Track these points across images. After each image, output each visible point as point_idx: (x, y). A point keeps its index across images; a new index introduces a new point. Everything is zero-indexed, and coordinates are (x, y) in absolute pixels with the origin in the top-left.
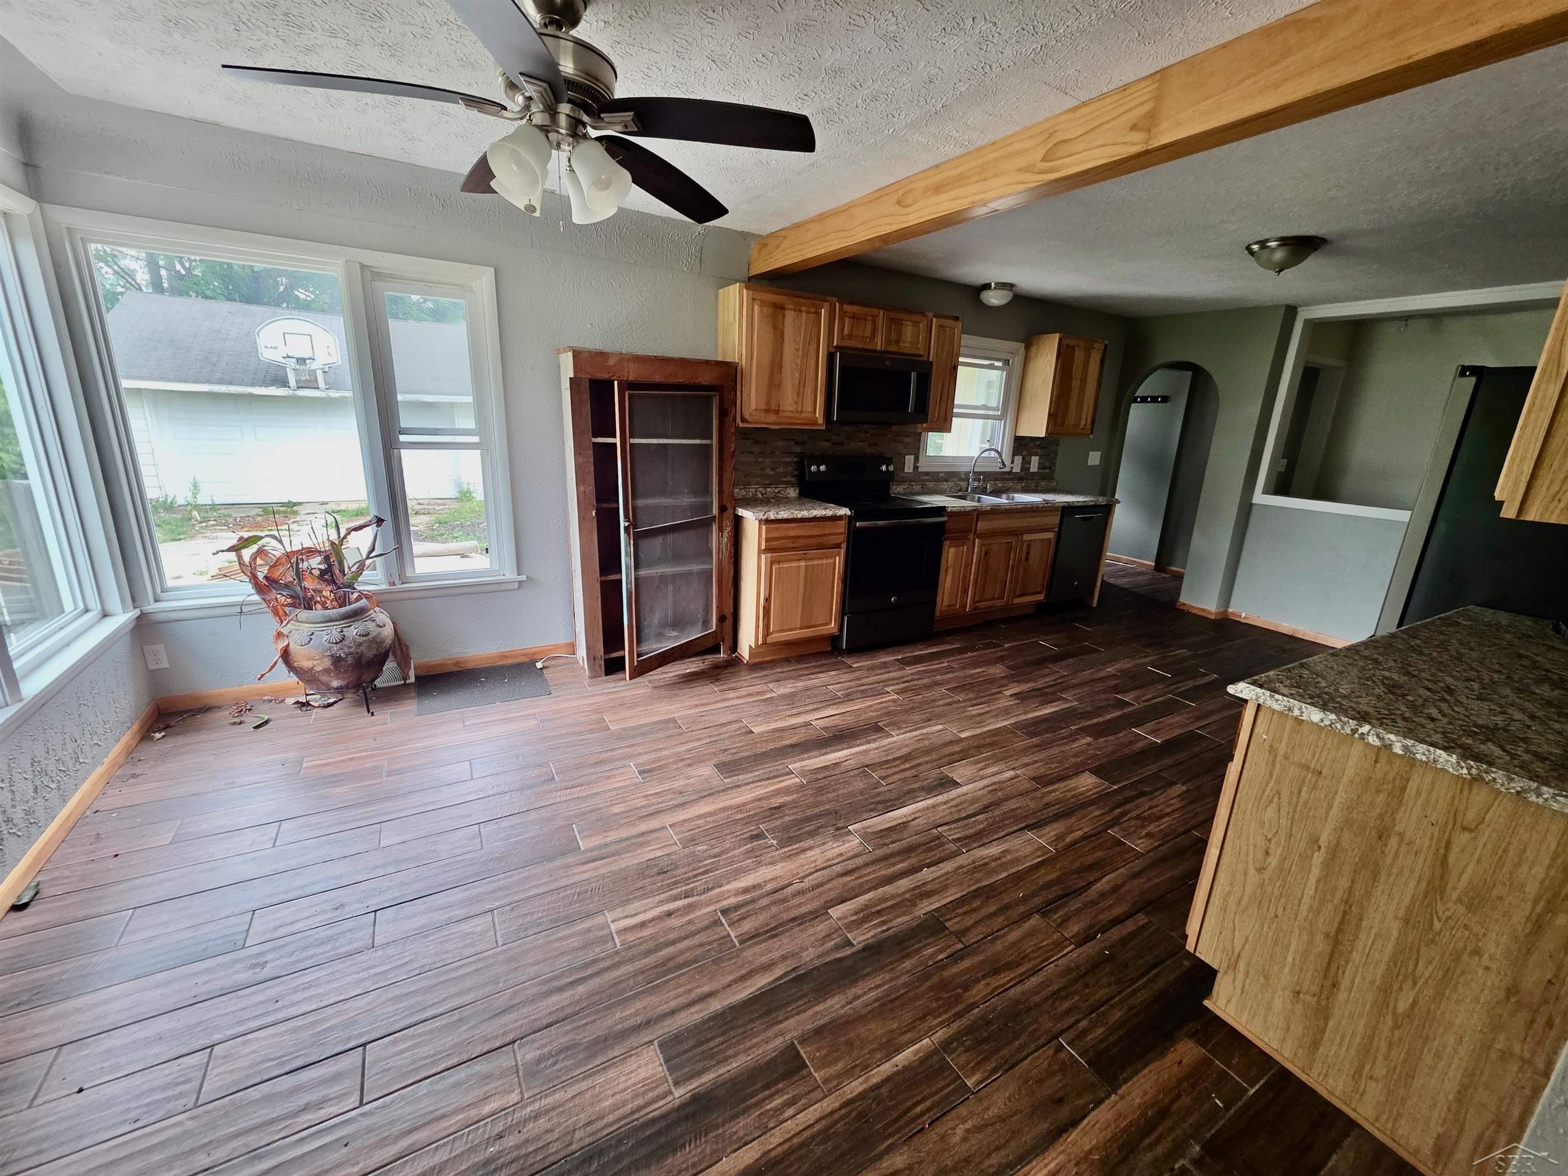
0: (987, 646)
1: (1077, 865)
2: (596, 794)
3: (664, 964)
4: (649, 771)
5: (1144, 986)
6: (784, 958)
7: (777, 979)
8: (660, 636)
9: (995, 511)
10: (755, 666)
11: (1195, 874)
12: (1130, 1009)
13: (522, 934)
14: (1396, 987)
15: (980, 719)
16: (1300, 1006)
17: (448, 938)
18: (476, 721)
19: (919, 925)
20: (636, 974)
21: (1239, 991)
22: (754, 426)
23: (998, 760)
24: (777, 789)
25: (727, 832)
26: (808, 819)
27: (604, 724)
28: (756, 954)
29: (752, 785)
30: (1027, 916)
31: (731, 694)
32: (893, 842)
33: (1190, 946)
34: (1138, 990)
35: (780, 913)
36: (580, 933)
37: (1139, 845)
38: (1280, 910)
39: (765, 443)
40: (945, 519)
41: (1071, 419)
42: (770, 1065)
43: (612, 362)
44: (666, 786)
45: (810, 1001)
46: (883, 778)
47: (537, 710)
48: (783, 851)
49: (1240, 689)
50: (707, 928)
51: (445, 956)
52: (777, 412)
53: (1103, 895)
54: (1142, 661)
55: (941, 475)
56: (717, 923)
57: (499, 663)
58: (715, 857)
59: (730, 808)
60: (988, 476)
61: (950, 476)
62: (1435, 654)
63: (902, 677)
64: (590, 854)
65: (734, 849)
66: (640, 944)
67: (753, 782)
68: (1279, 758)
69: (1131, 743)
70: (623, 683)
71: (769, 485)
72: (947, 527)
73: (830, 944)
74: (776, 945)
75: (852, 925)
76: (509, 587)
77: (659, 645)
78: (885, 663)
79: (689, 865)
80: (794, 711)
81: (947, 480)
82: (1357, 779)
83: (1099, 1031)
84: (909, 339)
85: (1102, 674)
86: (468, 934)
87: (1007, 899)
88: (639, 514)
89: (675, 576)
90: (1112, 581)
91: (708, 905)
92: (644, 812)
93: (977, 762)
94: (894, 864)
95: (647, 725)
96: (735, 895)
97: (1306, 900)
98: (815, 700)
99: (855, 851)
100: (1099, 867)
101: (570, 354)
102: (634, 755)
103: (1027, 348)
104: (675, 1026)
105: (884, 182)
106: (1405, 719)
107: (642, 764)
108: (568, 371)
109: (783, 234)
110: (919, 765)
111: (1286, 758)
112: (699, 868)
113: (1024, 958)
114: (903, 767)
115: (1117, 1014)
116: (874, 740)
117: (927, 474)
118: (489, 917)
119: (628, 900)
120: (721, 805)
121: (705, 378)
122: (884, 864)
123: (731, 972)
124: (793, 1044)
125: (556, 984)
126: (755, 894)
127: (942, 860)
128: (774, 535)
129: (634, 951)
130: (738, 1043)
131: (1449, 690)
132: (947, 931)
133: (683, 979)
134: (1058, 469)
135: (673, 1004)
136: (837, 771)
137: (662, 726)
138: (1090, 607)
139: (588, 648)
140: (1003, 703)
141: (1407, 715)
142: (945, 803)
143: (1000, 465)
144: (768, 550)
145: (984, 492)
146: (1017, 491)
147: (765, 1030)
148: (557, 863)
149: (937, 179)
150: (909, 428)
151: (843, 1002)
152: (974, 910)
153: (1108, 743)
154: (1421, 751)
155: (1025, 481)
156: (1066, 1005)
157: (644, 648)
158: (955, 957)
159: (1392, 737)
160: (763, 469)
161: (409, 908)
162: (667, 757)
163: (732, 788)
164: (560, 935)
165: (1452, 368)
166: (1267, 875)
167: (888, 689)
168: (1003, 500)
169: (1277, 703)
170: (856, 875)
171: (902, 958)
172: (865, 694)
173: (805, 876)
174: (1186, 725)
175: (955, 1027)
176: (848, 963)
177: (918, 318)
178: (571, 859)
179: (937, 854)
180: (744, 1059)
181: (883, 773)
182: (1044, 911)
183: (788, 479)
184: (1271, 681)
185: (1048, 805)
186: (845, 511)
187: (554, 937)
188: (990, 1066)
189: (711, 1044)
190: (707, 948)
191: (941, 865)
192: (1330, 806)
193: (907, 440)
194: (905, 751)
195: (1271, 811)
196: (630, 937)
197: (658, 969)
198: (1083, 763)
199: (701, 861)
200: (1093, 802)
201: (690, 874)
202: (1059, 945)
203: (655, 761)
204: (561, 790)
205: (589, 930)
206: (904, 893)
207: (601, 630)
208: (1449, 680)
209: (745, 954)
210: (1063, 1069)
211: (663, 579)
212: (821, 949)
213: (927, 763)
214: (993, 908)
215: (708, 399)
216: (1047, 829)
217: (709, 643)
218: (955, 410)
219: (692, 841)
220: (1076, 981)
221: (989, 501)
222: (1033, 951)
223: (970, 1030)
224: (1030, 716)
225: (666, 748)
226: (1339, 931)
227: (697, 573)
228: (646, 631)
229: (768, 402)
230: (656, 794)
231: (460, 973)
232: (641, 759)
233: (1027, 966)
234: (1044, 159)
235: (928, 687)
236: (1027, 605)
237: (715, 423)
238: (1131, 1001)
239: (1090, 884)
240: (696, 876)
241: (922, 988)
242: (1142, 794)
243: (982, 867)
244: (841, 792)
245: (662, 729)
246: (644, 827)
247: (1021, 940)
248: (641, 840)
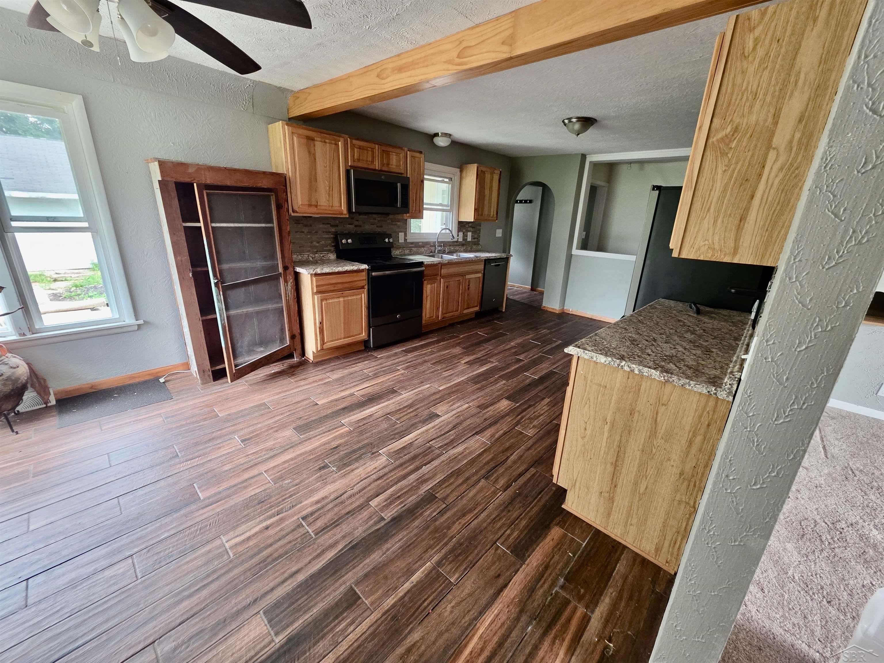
0: (451, 338)
1: (501, 448)
2: (210, 460)
3: (265, 560)
4: (249, 439)
5: (535, 506)
6: (344, 537)
7: (340, 551)
8: (250, 352)
9: (450, 264)
10: (317, 364)
11: (556, 442)
12: (530, 519)
13: (157, 567)
14: (639, 481)
15: (448, 379)
16: (602, 499)
17: (94, 584)
18: (111, 426)
19: (422, 499)
20: (245, 572)
21: (577, 497)
22: (301, 215)
23: (459, 399)
24: (335, 436)
25: (303, 468)
26: (354, 451)
27: (214, 413)
28: (326, 539)
29: (319, 437)
30: (479, 481)
31: (302, 383)
32: (405, 455)
33: (554, 481)
34: (533, 507)
35: (340, 510)
36: (203, 555)
37: (530, 432)
38: (592, 455)
39: (311, 226)
40: (423, 268)
41: (486, 212)
42: (337, 604)
43: (191, 170)
44: (261, 447)
45: (361, 559)
46: (398, 419)
47: (162, 411)
48: (340, 473)
49: (570, 350)
50: (293, 530)
51: (93, 597)
52: (316, 206)
53: (515, 462)
54: (527, 338)
55: (420, 244)
56: (300, 526)
57: (129, 383)
58: (297, 485)
59: (306, 453)
60: (445, 244)
61: (425, 244)
62: (648, 323)
63: (406, 360)
64: (207, 501)
65: (308, 478)
66: (248, 551)
67: (319, 435)
68: (589, 382)
69: (524, 380)
70: (227, 385)
71: (316, 252)
72: (425, 273)
73: (372, 522)
74: (339, 530)
75: (382, 510)
76: (130, 329)
77: (250, 358)
78: (396, 353)
79: (279, 494)
80: (344, 388)
81: (424, 247)
82: (621, 388)
83: (516, 533)
84: (394, 163)
85: (509, 346)
86: (111, 577)
87: (467, 474)
88: (225, 274)
89: (258, 313)
90: (511, 297)
91: (293, 516)
92: (246, 466)
93: (449, 402)
94: (406, 468)
95: (245, 410)
96: (311, 506)
97: (603, 448)
98: (356, 379)
99: (384, 465)
100: (511, 448)
101: (156, 163)
102: (238, 431)
103: (461, 171)
104: (274, 598)
105: (369, 62)
106: (639, 356)
107: (243, 435)
108: (157, 176)
109: (308, 91)
110: (418, 408)
111: (591, 381)
112: (286, 495)
113: (477, 504)
114: (409, 411)
115: (524, 523)
116: (392, 398)
117: (412, 243)
118: (130, 561)
119: (237, 525)
120: (299, 452)
121: (264, 183)
122: (400, 469)
123: (310, 554)
124: (351, 587)
125: (186, 593)
126: (323, 503)
127: (432, 460)
128: (320, 283)
129: (243, 558)
130: (318, 596)
131: (655, 340)
132: (437, 500)
133: (277, 568)
134: (481, 239)
135: (272, 585)
136: (371, 420)
137: (257, 409)
138: (502, 311)
139: (198, 365)
140: (461, 367)
141: (639, 354)
142: (433, 427)
143: (451, 237)
144: (318, 292)
145: (444, 252)
146: (461, 252)
147: (333, 584)
148: (182, 512)
149: (400, 63)
150: (399, 217)
151: (381, 554)
152: (451, 484)
153: (513, 382)
154: (646, 371)
155: (465, 246)
156: (499, 524)
157: (240, 360)
158: (442, 513)
159: (634, 366)
160: (312, 243)
161: (58, 571)
162: (261, 428)
163: (306, 440)
164: (187, 560)
165: (650, 187)
166: (586, 440)
167: (398, 368)
168: (454, 257)
169: (586, 355)
170: (385, 478)
171: (413, 520)
172: (385, 373)
173: (354, 486)
174: (548, 368)
175: (443, 551)
176: (382, 531)
177: (398, 151)
178: (193, 507)
179: (430, 457)
180: (321, 605)
181: (398, 416)
182: (486, 477)
183: (329, 248)
184: (583, 344)
185: (486, 420)
186: (365, 266)
187: (183, 562)
188: (462, 568)
189: (299, 602)
190: (294, 543)
191: (432, 463)
192: (610, 402)
193: (399, 224)
194: (410, 401)
195: (586, 408)
196: (240, 549)
197: (261, 565)
198: (502, 394)
199: (287, 490)
200: (507, 414)
201: (280, 499)
202: (494, 493)
203: (253, 432)
204: (183, 462)
205: (209, 551)
206: (412, 483)
207: (207, 352)
208: (654, 335)
209: (319, 541)
210: (499, 559)
211: (248, 316)
212: (366, 526)
213: (422, 407)
214: (460, 481)
215: (269, 197)
216: (486, 432)
217: (286, 353)
218: (425, 206)
219: (281, 478)
220: (503, 511)
221: (447, 257)
222: (482, 499)
223: (452, 551)
224: (475, 373)
225: (260, 423)
226: (616, 461)
227: (272, 310)
228: (239, 350)
229: (310, 200)
230: (254, 453)
231: (106, 606)
232: (242, 433)
233: (480, 508)
234: (458, 57)
235: (421, 364)
236: (471, 313)
237: (274, 213)
238: (530, 514)
239: (508, 458)
240: (284, 500)
241: (425, 534)
242: (530, 406)
243: (455, 459)
244: (374, 431)
245: (257, 411)
246: (246, 476)
247: (475, 495)
248: (245, 484)
